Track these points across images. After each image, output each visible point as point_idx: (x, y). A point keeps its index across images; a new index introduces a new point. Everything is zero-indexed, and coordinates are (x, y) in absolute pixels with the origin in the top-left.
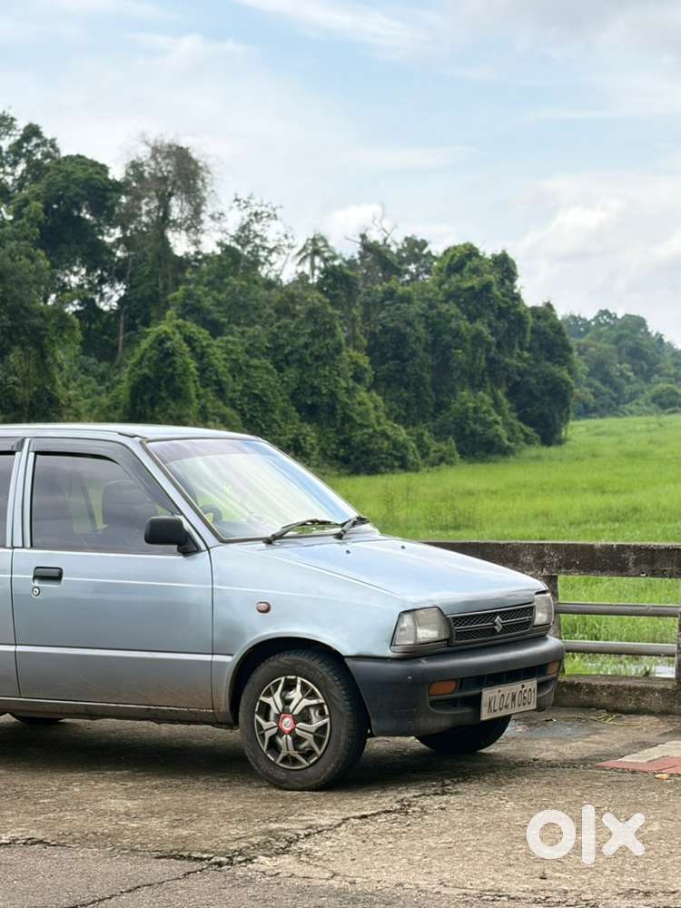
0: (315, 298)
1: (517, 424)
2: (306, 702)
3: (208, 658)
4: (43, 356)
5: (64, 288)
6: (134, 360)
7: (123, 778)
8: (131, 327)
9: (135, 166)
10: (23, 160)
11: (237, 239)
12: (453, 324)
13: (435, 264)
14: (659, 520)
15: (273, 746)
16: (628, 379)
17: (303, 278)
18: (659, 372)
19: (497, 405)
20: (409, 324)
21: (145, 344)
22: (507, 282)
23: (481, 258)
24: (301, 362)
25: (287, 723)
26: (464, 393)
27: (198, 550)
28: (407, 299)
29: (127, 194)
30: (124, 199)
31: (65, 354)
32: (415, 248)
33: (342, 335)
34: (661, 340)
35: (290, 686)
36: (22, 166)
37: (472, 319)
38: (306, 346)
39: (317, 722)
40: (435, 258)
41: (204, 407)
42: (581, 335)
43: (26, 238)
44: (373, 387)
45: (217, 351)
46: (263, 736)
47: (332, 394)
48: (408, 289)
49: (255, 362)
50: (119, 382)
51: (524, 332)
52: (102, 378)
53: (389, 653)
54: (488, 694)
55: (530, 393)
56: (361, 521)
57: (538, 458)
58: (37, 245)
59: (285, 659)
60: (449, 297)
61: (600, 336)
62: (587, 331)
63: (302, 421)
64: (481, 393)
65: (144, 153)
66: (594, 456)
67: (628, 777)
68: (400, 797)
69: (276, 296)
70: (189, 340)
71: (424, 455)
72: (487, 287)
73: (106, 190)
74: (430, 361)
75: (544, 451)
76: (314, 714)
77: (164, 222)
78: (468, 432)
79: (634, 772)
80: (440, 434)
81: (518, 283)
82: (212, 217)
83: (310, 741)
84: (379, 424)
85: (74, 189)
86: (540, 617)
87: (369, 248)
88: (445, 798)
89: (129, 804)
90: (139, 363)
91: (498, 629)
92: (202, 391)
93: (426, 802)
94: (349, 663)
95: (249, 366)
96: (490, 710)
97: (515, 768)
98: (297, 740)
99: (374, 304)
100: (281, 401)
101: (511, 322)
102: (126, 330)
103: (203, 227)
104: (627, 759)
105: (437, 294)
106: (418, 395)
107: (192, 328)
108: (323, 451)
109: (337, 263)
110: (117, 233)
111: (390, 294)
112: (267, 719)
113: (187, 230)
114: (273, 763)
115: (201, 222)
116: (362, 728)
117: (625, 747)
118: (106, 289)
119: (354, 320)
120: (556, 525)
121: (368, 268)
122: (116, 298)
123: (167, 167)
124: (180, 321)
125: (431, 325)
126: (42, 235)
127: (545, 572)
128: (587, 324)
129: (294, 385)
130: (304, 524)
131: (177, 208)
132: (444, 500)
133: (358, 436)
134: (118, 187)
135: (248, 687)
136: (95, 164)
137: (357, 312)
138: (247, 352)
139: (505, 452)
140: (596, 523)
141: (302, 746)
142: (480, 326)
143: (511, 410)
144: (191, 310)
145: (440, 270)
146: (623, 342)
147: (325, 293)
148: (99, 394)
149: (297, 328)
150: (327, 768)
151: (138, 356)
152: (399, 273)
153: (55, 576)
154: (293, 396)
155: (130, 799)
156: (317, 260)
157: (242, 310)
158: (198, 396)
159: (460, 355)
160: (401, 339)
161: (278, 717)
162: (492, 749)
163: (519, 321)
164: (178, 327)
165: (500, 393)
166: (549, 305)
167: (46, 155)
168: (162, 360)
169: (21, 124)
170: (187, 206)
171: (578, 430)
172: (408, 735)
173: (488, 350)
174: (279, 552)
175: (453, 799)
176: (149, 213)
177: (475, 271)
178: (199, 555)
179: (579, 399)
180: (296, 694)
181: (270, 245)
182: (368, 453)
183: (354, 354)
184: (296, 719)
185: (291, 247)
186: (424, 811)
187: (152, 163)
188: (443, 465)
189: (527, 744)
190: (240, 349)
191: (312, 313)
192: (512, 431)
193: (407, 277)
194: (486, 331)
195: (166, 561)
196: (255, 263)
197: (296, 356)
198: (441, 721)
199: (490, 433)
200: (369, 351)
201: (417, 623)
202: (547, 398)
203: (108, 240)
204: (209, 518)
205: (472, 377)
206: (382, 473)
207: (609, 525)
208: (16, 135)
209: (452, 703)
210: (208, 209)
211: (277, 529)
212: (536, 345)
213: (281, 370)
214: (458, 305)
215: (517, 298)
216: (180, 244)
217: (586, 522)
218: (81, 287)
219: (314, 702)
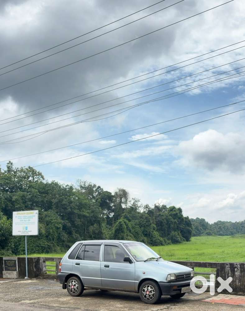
0: (147, 215)
1: (182, 237)
2: (151, 289)
3: (134, 281)
4: (100, 225)
5: (104, 214)
6: (115, 226)
7: (119, 301)
8: (115, 220)
9: (116, 193)
10: (97, 192)
11: (133, 205)
12: (171, 220)
13: (168, 209)
14: (208, 255)
15: (145, 296)
16: (202, 230)
17: (144, 212)
18: (207, 229)
19: (178, 234)
20: (163, 220)
21: (117, 223)
22: (180, 213)
23: (176, 209)
24: (144, 226)
25: (148, 293)
26: (173, 232)
27: (132, 263)
28: (163, 216)
29: (114, 197)
30: (114, 198)
31: (104, 225)
32: (164, 207)
33: (151, 222)
34: (208, 223)
35: (148, 286)
36: (97, 193)
37: (174, 219)
38: (145, 224)
39: (153, 293)
40: (168, 208)
41: (127, 234)
42: (193, 222)
43: (98, 205)
44: (157, 231)
45: (130, 224)
46: (143, 295)
47: (150, 232)
48: (163, 214)
49: (136, 226)
50: (113, 230)
51: (183, 221)
52: (110, 229)
53: (166, 281)
54: (183, 289)
55: (184, 232)
56: (160, 258)
57: (186, 244)
58: (100, 206)
59: (147, 282)
60: (170, 215)
61: (197, 222)
62: (194, 221)
63: (144, 236)
64: (176, 232)
65: (118, 191)
66: (196, 243)
67: (207, 303)
68: (167, 306)
69: (140, 215)
70: (125, 222)
71: (165, 243)
72: (177, 214)
73: (111, 197)
74: (167, 226)
75: (187, 242)
76: (152, 291)
77: (121, 202)
78: (173, 239)
79: (208, 302)
80: (168, 239)
81: (182, 213)
82: (129, 201)
83: (152, 296)
84: (158, 237)
85: (106, 197)
86: (192, 275)
87: (156, 207)
88: (175, 306)
89: (121, 306)
90: (116, 226)
91: (185, 277)
92: (127, 231)
93: (172, 307)
94: (159, 283)
95: (135, 227)
96: (183, 291)
97: (187, 301)
98: (149, 296)
99: (157, 216)
100: (140, 233)
101: (181, 220)
102: (114, 221)
103: (128, 203)
104: (206, 300)
105: (168, 215)
106: (164, 232)
107: (125, 220)
108: (148, 242)
109: (150, 209)
110: (113, 204)
111: (160, 215)
112: (144, 292)
113: (125, 203)
114: (145, 299)
115: (127, 202)
116: (161, 294)
117: (206, 298)
118: (111, 214)
119: (153, 219)
120: (189, 256)
121: (156, 210)
122: (112, 215)
123: (121, 193)
124: (123, 219)
125: (167, 220)
126: (100, 205)
127: (192, 267)
128: (194, 220)
129: (143, 230)
130: (151, 258)
131: (123, 200)
132: (169, 251)
133: (154, 239)
134: (113, 196)
135: (141, 287)
136: (109, 192)
137: (154, 218)
138: (135, 224)
139: (180, 242)
140: (196, 255)
141: (151, 296)
142: (176, 220)
143: (181, 235)
144: (126, 217)
145: (169, 210)
146: (201, 223)
147: (149, 215)
148: (109, 231)
149: (143, 220)
150: (154, 300)
151: (116, 225)
152: (161, 211)
153: (108, 267)
154: (143, 232)
155: (121, 305)
156: (147, 209)
157: (134, 217)
158: (126, 232)
159: (172, 226)
160: (162, 222)
161: (146, 292)
162: (182, 298)
163: (183, 219)
164: (123, 220)
165: (179, 232)
166: (188, 217)
167: (101, 191)
168: (120, 226)
169: (97, 186)
170: (125, 199)
171: (193, 239)
172: (168, 295)
173: (177, 225)
174: (146, 263)
175: (176, 306)
176: (118, 201)
177: (175, 211)
178: (132, 264)
179: (193, 233)
180: (149, 288)
181: (139, 206)
182: (156, 242)
183: (154, 225)
184: (149, 292)
185: (142, 206)
186: (171, 308)
187: (119, 192)
188: (169, 245)
189: (188, 297)
190: (134, 224)
191: (146, 218)
192: (181, 239)
193: (163, 212)
194: (177, 221)
195: (127, 264)
196: (136, 209)
197: (143, 225)
198: (174, 293)
199: (177, 239)
200: (156, 225)
201: (171, 276)
202: (187, 233)
203: (111, 205)
204: (134, 257)
205: (174, 229)
206: (158, 246)
207: (198, 256)
208: (96, 188)
209: (176, 290)
210: (129, 200)
211: (146, 259)
212: (185, 224)
213: (141, 228)
214: (172, 217)
215: (182, 215)
216: (123, 206)
217: (194, 255)
218: (106, 213)
219: (153, 289)
